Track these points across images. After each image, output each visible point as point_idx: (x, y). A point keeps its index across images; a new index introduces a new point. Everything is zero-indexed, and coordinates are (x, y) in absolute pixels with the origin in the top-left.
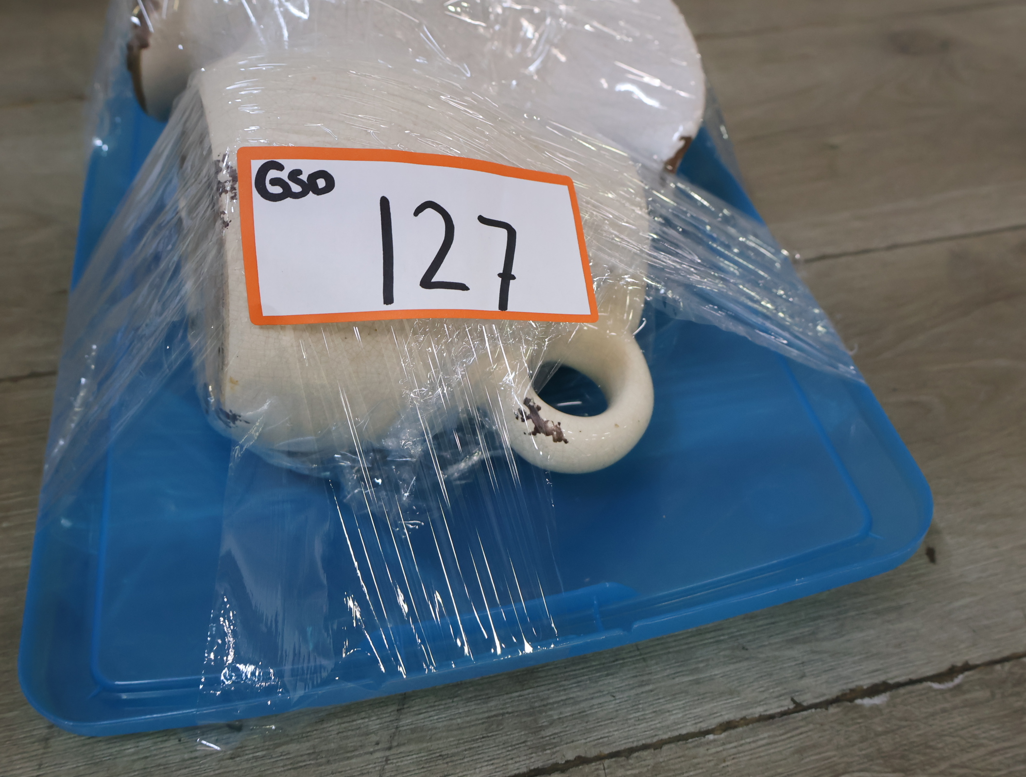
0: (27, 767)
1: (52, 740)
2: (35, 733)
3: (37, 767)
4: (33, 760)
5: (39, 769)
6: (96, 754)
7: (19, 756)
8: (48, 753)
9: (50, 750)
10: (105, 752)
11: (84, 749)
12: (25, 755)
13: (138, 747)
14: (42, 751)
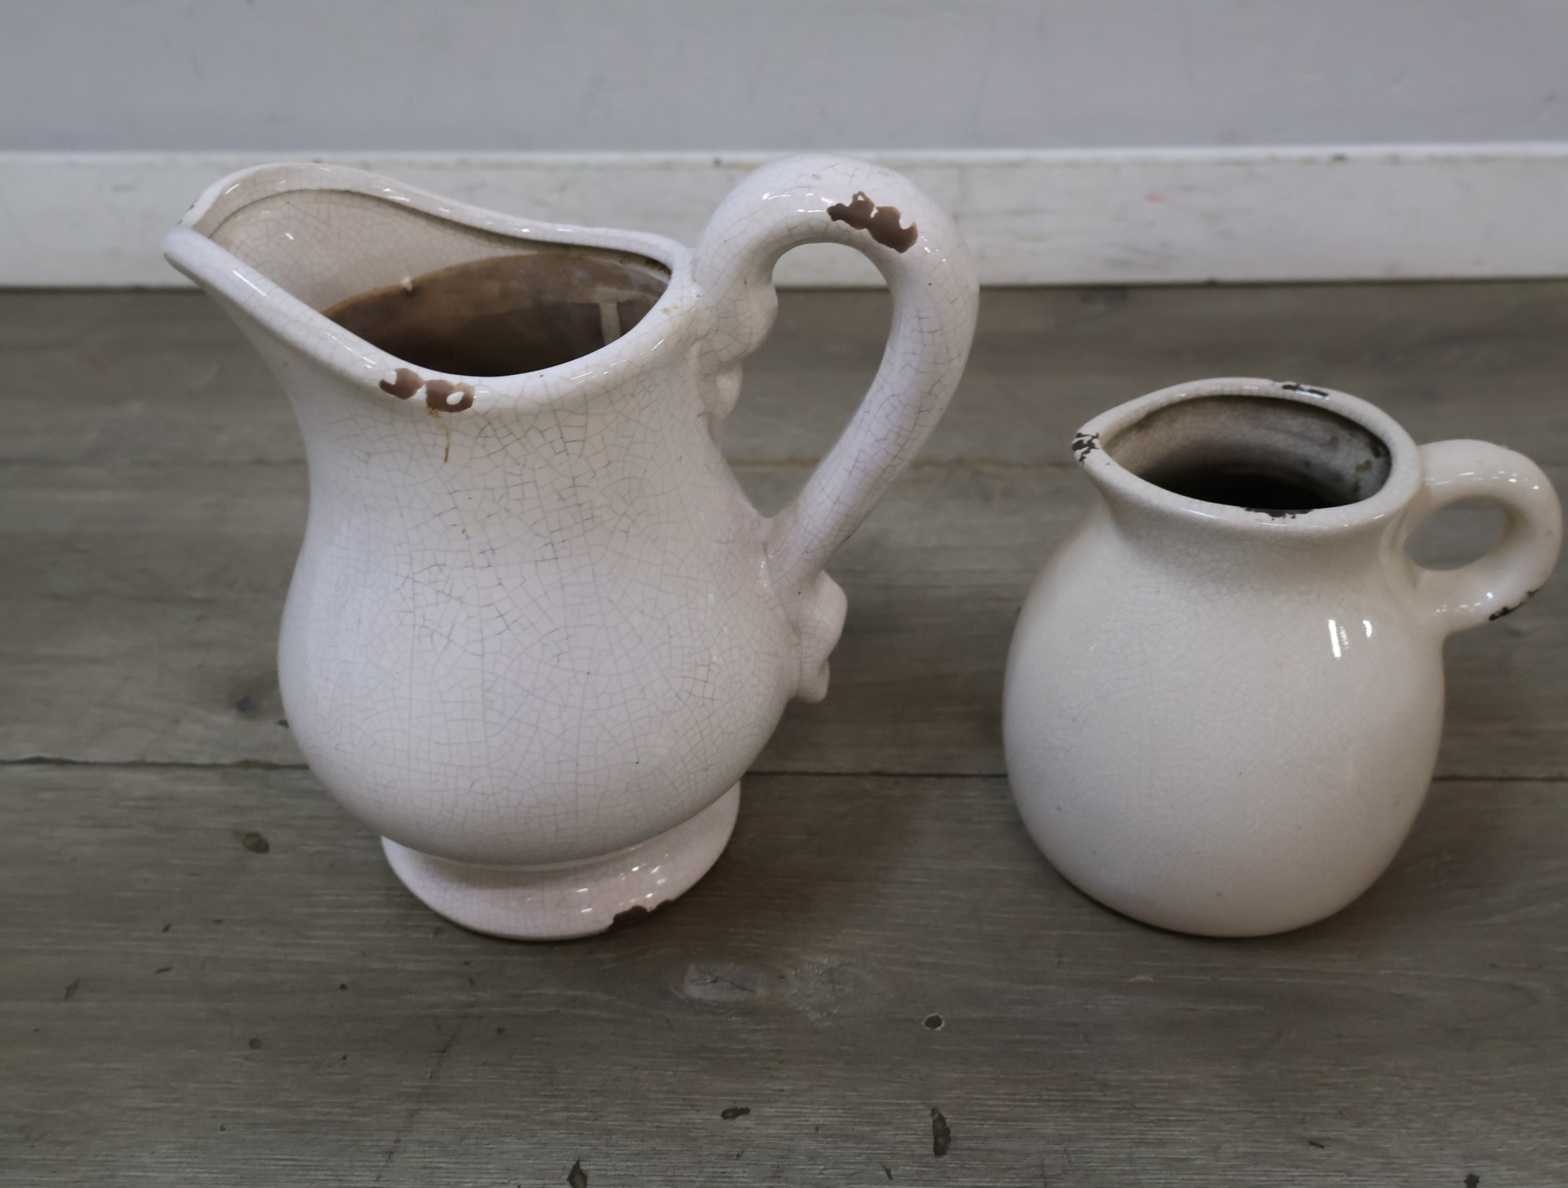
0: (366, 1176)
1: (396, 1155)
2: (382, 1143)
3: (375, 1178)
4: (373, 1171)
5: (377, 1180)
6: (435, 1180)
7: (360, 1163)
8: (389, 1167)
9: (391, 1164)
10: (443, 1180)
11: (425, 1171)
12: (367, 1164)
13: (476, 1183)
14: (382, 1164)
